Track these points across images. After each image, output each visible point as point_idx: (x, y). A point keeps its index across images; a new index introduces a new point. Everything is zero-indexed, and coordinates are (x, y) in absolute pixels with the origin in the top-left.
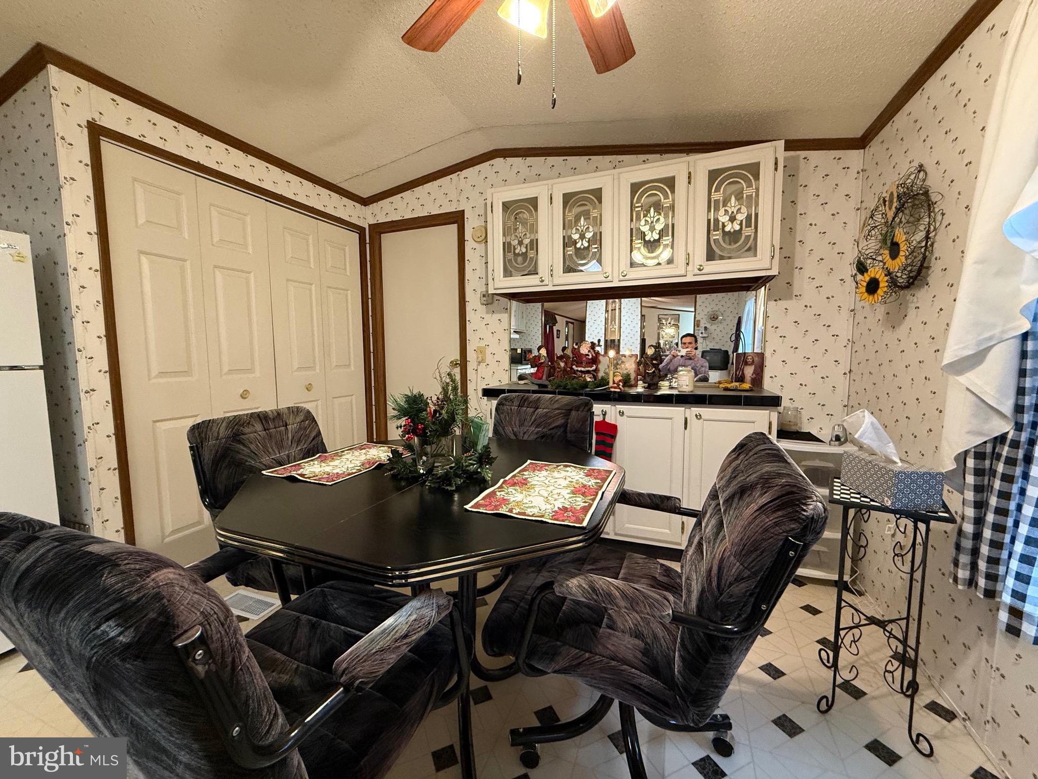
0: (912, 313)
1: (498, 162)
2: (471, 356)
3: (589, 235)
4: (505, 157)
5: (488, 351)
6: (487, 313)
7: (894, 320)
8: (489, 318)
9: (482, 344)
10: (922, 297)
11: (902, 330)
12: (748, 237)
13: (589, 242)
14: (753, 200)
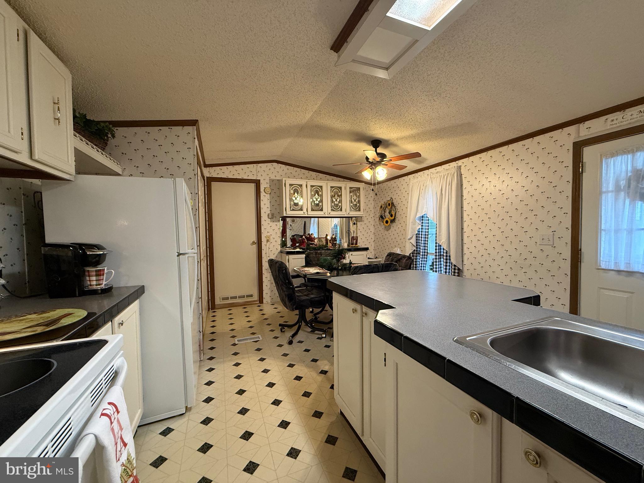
0: (392, 228)
1: (275, 164)
2: (264, 239)
3: (319, 200)
4: (278, 163)
5: (271, 237)
6: (271, 222)
7: (388, 229)
8: (271, 224)
9: (269, 234)
10: (394, 224)
11: (390, 231)
12: (358, 206)
13: (319, 202)
14: (359, 197)
